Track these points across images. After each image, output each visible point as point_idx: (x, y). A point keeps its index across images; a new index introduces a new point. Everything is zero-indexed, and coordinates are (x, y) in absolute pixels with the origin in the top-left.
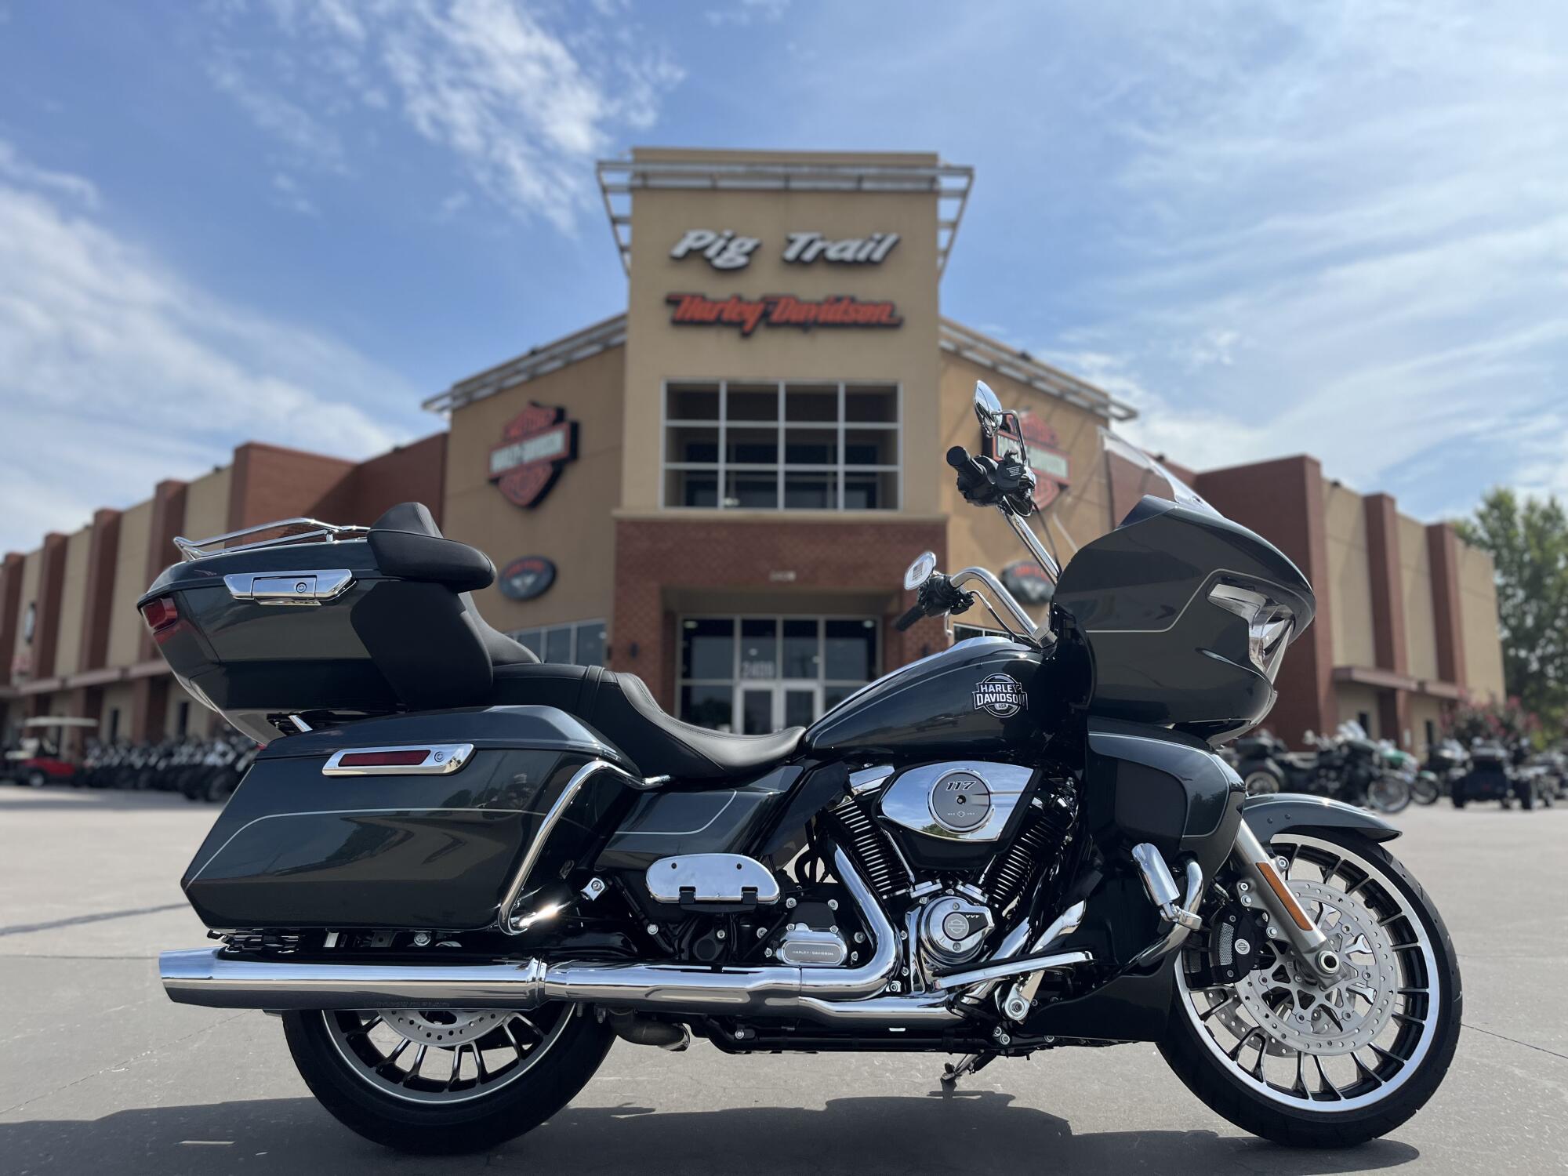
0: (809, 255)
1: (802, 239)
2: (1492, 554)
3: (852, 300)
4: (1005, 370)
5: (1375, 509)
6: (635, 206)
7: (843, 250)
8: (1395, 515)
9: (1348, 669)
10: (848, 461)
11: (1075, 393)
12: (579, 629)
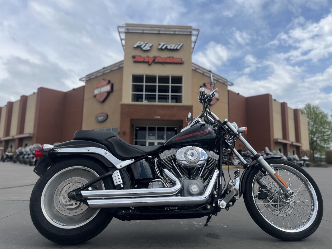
0: (164, 48)
1: (162, 44)
2: (307, 115)
3: (173, 57)
4: (205, 74)
5: (283, 106)
6: (126, 36)
7: (171, 46)
8: (287, 107)
9: (277, 139)
10: (172, 92)
11: (220, 79)
12: (113, 129)
